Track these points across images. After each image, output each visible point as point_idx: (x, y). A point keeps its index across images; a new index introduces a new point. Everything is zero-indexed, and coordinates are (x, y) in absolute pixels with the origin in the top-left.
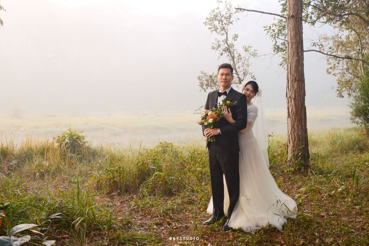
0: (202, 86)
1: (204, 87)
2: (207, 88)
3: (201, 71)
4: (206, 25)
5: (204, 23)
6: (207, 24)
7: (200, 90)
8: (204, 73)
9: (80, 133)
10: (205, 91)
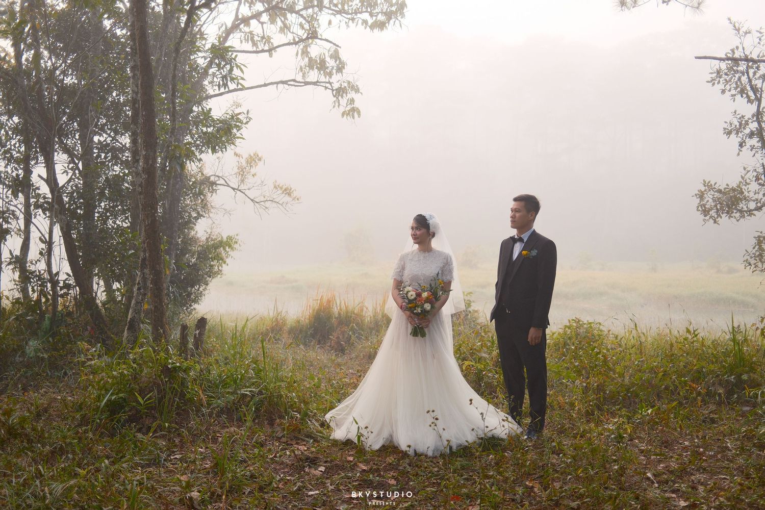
0: (706, 212)
1: (713, 213)
2: (719, 216)
3: (704, 180)
4: (713, 84)
5: (708, 82)
6: (716, 82)
7: (704, 220)
8: (709, 184)
9: (468, 295)
10: (715, 222)
